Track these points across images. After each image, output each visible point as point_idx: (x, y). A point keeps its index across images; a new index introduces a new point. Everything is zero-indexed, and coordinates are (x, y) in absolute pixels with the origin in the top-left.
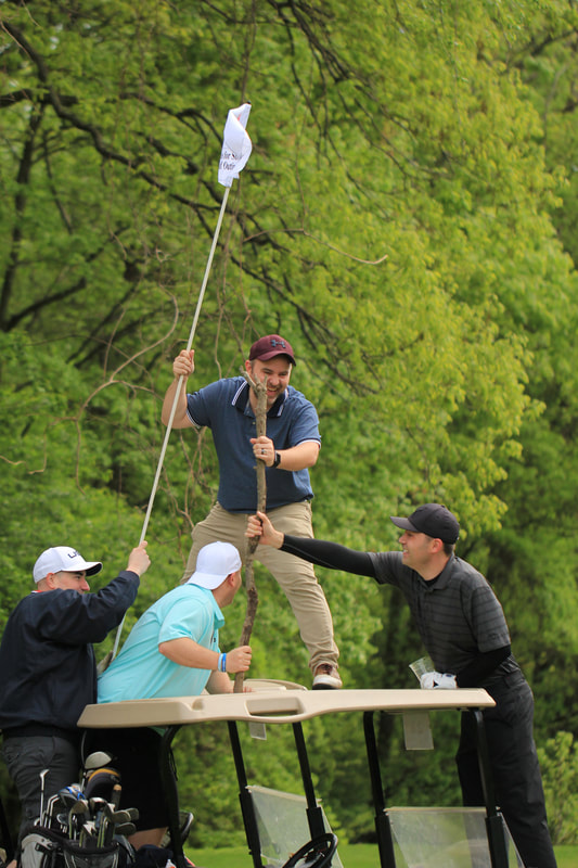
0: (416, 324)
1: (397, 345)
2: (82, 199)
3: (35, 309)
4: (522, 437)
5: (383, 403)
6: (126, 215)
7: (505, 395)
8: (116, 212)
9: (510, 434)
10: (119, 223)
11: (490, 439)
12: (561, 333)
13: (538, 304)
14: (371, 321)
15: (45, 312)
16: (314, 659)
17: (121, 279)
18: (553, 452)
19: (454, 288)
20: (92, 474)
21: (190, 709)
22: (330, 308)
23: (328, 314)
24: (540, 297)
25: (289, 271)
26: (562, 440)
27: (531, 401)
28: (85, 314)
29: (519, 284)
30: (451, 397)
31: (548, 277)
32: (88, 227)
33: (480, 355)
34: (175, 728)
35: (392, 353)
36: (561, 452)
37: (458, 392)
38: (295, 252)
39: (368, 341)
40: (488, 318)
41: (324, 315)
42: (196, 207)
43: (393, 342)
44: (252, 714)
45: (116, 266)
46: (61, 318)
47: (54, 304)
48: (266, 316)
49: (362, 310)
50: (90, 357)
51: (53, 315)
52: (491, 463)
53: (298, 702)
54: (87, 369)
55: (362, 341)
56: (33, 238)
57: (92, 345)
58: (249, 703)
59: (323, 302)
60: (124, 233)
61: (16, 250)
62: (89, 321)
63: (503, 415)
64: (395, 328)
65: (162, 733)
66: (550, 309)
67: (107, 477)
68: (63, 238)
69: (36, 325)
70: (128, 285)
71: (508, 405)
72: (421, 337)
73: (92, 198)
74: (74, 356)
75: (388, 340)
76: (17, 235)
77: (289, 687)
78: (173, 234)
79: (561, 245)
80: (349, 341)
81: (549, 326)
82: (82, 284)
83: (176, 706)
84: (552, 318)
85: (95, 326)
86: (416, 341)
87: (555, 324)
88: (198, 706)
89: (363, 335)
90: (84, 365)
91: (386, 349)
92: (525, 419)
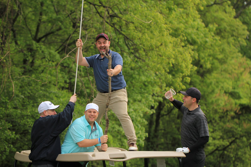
0: (160, 41)
1: (154, 47)
2: (60, 4)
3: (46, 36)
4: (190, 76)
5: (150, 64)
6: (73, 9)
7: (186, 64)
8: (70, 8)
9: (187, 75)
10: (71, 11)
11: (181, 76)
12: (201, 46)
13: (195, 37)
14: (146, 40)
15: (49, 37)
16: (128, 142)
17: (71, 28)
18: (198, 81)
19: (171, 31)
20: (62, 85)
21: (91, 156)
22: (134, 36)
23: (134, 38)
24: (195, 35)
25: (121, 25)
26: (200, 77)
27: (193, 66)
28: (61, 38)
29: (190, 31)
30: (170, 62)
31: (197, 29)
32: (62, 12)
33: (179, 51)
34: (86, 162)
35: (153, 50)
36: (200, 81)
37: (172, 60)
38: (124, 19)
39: (146, 45)
40: (181, 41)
41: (132, 38)
42: (94, 5)
43: (153, 46)
44: (110, 158)
45: (70, 24)
46: (54, 39)
47: (52, 35)
48: (115, 38)
49: (144, 37)
50: (62, 50)
51: (51, 38)
52: (181, 84)
53: (125, 155)
54: (61, 54)
55: (144, 45)
56: (46, 15)
57: (63, 47)
58: (110, 155)
59: (132, 34)
60: (72, 14)
61: (41, 19)
62: (62, 40)
63: (185, 70)
64: (154, 42)
65: (82, 164)
66: (198, 38)
67: (67, 86)
68: (55, 16)
69: (46, 41)
70: (74, 29)
71: (186, 67)
72: (161, 45)
73: (63, 4)
74: (57, 50)
75: (151, 46)
76: (41, 14)
77: (122, 150)
78: (87, 14)
79: (202, 20)
80: (140, 46)
81: (197, 43)
82: (60, 29)
83: (87, 156)
84: (199, 41)
85: (64, 41)
86: (160, 46)
87: (199, 43)
88: (94, 155)
89: (144, 44)
90: (61, 53)
91: (151, 48)
92: (191, 71)
